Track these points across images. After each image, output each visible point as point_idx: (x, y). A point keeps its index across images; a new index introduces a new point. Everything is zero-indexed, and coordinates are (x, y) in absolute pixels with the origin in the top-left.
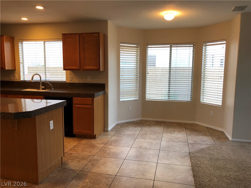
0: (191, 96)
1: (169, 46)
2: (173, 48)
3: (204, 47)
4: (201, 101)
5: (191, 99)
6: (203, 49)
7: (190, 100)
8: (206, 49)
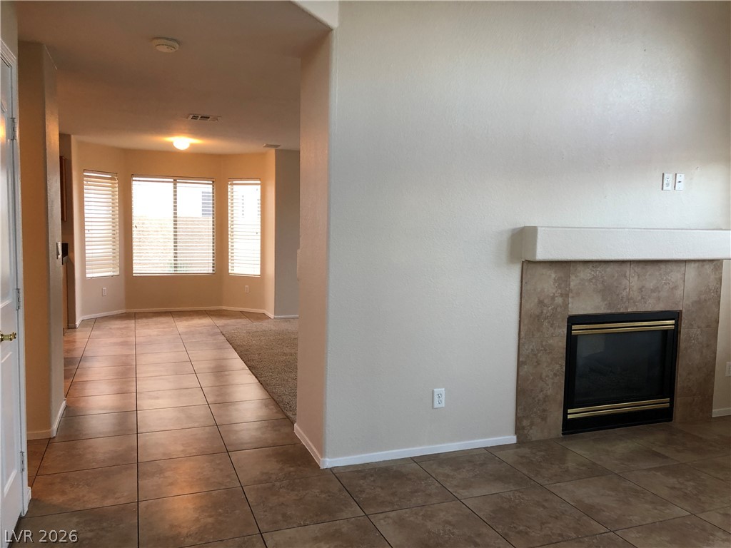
0: (213, 264)
1: (172, 180)
2: (178, 184)
3: (229, 186)
4: (230, 271)
5: (213, 270)
6: (229, 190)
7: (211, 272)
8: (232, 189)
